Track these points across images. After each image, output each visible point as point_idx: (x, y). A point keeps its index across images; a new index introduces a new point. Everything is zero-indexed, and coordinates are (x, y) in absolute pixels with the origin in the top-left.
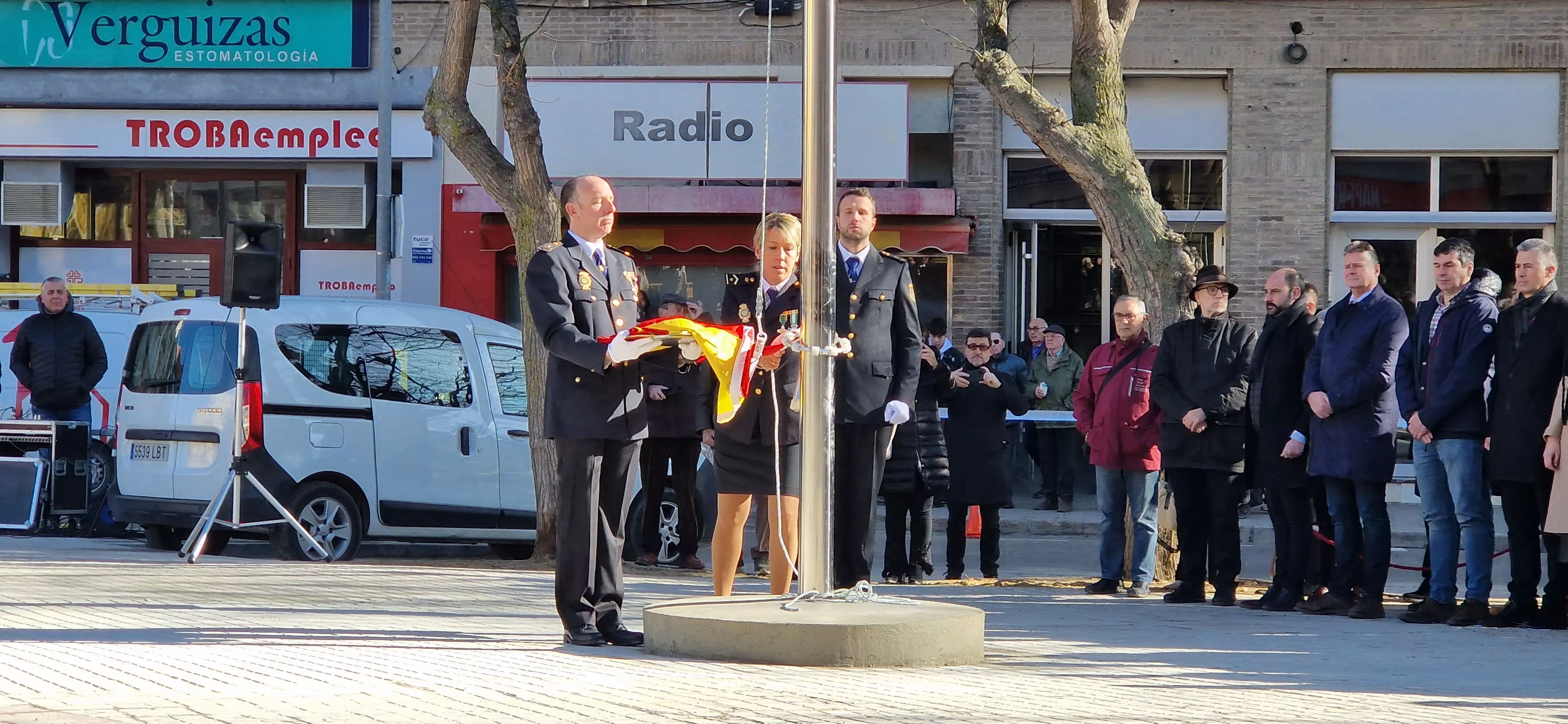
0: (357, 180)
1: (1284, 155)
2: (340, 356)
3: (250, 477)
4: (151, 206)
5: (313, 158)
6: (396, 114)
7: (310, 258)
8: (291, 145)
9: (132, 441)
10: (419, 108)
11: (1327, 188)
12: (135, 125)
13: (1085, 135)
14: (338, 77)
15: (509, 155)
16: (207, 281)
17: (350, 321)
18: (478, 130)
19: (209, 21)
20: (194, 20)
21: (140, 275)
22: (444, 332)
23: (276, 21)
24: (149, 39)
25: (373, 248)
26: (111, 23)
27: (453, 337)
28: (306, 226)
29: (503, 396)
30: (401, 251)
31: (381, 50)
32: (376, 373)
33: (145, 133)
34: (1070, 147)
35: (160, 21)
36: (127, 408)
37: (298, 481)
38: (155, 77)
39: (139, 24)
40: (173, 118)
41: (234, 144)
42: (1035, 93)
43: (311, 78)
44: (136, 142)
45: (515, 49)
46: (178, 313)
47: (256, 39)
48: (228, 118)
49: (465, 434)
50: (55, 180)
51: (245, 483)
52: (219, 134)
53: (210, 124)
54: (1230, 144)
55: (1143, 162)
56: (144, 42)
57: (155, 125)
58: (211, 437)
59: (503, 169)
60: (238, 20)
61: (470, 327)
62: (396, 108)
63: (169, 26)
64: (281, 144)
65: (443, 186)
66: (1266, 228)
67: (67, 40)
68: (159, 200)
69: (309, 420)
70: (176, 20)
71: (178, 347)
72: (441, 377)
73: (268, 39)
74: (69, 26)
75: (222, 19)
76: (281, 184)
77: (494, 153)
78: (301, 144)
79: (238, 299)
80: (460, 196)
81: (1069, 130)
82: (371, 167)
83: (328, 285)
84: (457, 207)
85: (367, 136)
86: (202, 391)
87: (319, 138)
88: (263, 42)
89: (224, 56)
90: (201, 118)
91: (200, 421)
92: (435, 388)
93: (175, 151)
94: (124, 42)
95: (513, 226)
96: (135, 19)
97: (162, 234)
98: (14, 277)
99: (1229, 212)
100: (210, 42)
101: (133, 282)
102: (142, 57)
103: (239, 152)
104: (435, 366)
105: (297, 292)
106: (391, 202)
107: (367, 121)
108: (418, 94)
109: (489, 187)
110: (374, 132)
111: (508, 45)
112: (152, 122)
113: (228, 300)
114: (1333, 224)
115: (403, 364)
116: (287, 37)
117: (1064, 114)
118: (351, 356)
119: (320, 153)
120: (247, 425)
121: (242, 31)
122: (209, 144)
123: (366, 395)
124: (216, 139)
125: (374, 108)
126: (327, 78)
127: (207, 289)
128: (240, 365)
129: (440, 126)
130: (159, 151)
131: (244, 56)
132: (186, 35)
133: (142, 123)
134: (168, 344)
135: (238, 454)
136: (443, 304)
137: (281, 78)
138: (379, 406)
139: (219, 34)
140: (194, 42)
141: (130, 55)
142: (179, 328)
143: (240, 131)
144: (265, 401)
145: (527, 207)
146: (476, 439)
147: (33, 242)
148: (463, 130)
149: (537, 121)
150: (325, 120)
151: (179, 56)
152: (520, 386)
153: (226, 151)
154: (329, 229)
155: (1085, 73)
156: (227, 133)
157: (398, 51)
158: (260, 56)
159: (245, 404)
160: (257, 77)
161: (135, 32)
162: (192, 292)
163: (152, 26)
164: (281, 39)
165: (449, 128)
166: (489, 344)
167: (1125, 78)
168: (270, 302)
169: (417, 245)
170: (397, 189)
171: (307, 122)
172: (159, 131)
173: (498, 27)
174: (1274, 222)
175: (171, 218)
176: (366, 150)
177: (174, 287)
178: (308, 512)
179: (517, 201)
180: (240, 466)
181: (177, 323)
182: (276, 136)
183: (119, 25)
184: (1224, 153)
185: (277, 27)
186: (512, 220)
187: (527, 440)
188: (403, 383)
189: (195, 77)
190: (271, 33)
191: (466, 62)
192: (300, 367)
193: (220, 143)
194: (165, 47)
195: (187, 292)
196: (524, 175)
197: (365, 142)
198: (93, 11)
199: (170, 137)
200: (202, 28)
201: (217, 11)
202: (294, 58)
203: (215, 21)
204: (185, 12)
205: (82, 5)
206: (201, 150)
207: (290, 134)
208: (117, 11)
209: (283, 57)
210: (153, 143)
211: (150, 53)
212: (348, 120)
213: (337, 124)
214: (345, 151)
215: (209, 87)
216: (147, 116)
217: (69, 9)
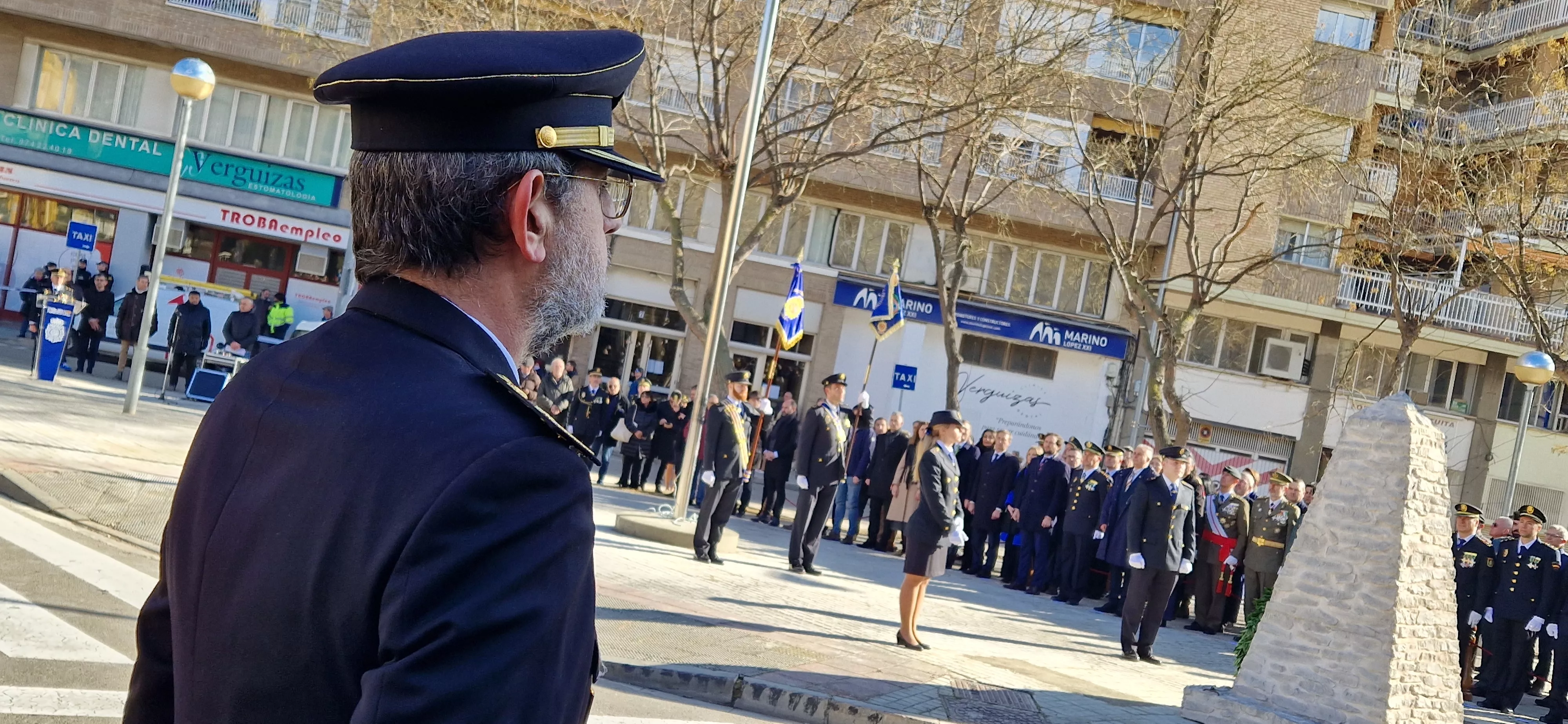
0: (325, 255)
5: (305, 242)
8: (296, 234)
11: (728, 331)
12: (225, 212)
14: (323, 209)
19: (268, 174)
20: (261, 172)
21: (212, 278)
24: (238, 176)
26: (221, 165)
28: (296, 269)
33: (229, 216)
35: (245, 170)
38: (238, 193)
39: (235, 168)
40: (243, 212)
41: (270, 229)
43: (311, 207)
44: (224, 218)
47: (288, 185)
48: (269, 217)
50: (180, 228)
52: (264, 223)
53: (260, 218)
56: (235, 176)
57: (234, 214)
60: (280, 176)
63: (248, 172)
64: (291, 233)
70: (252, 171)
73: (295, 187)
74: (201, 163)
75: (274, 174)
83: (300, 296)
85: (333, 237)
87: (310, 233)
88: (291, 187)
89: (272, 190)
90: (257, 215)
93: (240, 226)
94: (226, 174)
96: (233, 166)
100: (266, 183)
102: (233, 182)
103: (272, 233)
107: (334, 231)
110: (337, 236)
112: (233, 212)
116: (303, 187)
119: (309, 240)
121: (282, 181)
122: (259, 226)
124: (262, 225)
126: (317, 209)
130: (234, 226)
131: (281, 191)
132: (256, 176)
133: (228, 212)
137: (297, 204)
139: (271, 179)
140: (259, 180)
141: (228, 181)
143: (274, 224)
150: (314, 227)
151: (250, 185)
153: (265, 231)
154: (306, 273)
156: (267, 223)
158: (289, 193)
160: (286, 202)
161: (232, 171)
163: (241, 170)
164: (299, 187)
171: (306, 226)
172: (236, 217)
176: (332, 243)
182: (290, 229)
183: (224, 167)
185: (298, 181)
189: (255, 196)
190: (295, 184)
193: (263, 227)
194: (245, 181)
197: (332, 240)
198: (213, 159)
199: (241, 220)
200: (264, 176)
201: (272, 170)
202: (304, 197)
203: (271, 174)
204: (257, 167)
205: (209, 155)
206: (254, 229)
207: (297, 229)
208: (225, 161)
209: (299, 195)
210: (232, 220)
211: (237, 182)
212: (325, 228)
213: (319, 230)
214: (321, 241)
215: (262, 202)
216: (232, 209)
217: (202, 155)
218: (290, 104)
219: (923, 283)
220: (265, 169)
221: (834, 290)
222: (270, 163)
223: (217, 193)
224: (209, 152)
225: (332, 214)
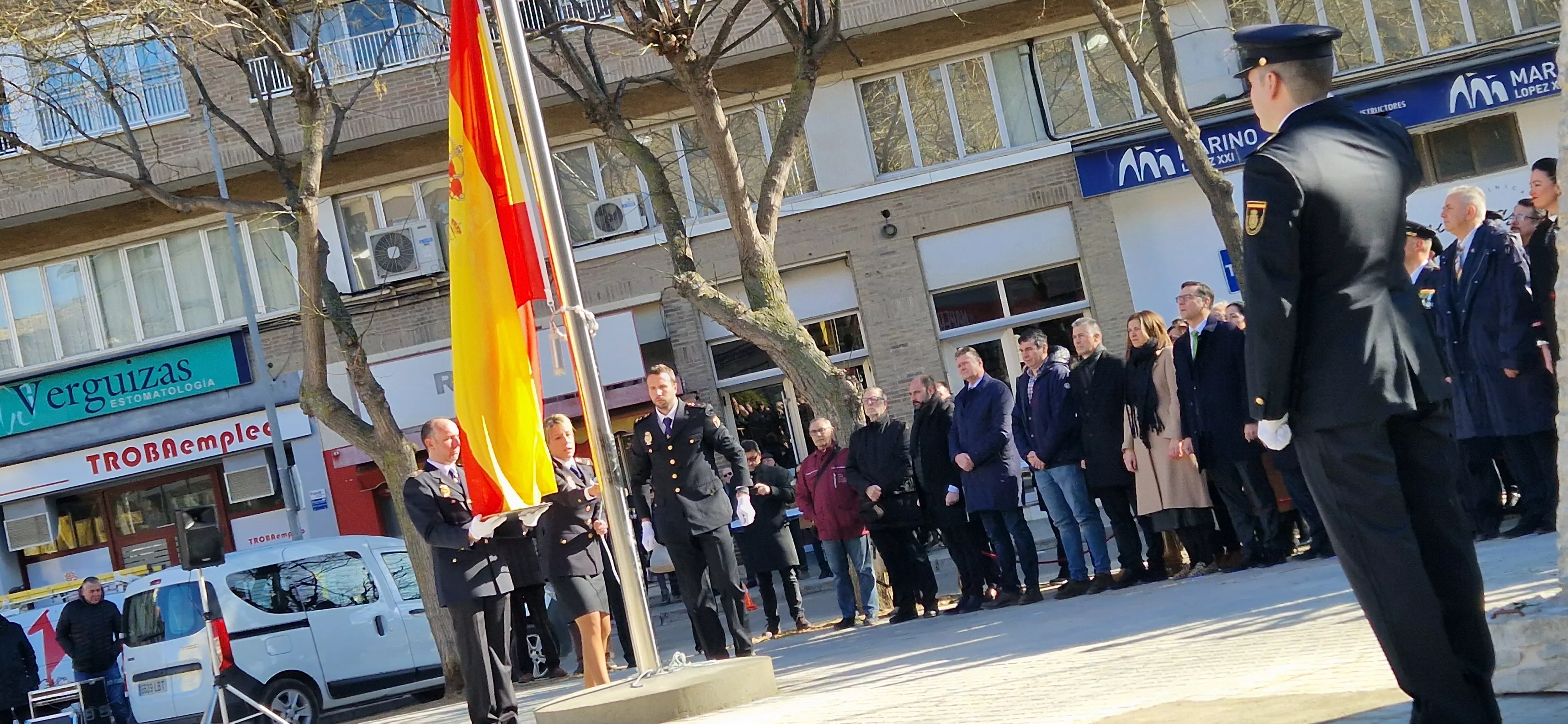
0: (261, 462)
1: (898, 302)
2: (276, 587)
3: (230, 687)
4: (115, 514)
5: (226, 454)
6: (279, 410)
7: (238, 524)
8: (208, 447)
9: (138, 683)
10: (295, 401)
11: (932, 317)
12: (93, 459)
13: (762, 316)
14: (231, 392)
15: (366, 418)
16: (167, 558)
17: (278, 561)
18: (343, 406)
19: (131, 374)
20: (120, 376)
21: (118, 564)
22: (347, 553)
23: (179, 364)
24: (90, 397)
25: (283, 507)
26: (60, 391)
27: (355, 555)
28: (231, 502)
29: (399, 588)
30: (303, 504)
31: (258, 367)
32: (304, 593)
33: (100, 462)
34: (754, 327)
35: (95, 382)
36: (130, 660)
37: (264, 683)
38: (101, 422)
39: (81, 386)
40: (118, 448)
41: (167, 456)
42: (721, 296)
43: (212, 398)
44: (95, 471)
45: (355, 344)
46: (153, 583)
47: (167, 379)
48: (158, 440)
49: (378, 620)
50: (42, 510)
51: (227, 693)
52: (154, 452)
53: (147, 446)
54: (860, 303)
55: (805, 327)
56: (87, 399)
57: (107, 456)
58: (195, 666)
59: (365, 430)
60: (151, 369)
61: (366, 545)
62: (278, 405)
63: (103, 384)
64: (200, 449)
65: (324, 452)
66: (898, 354)
67: (31, 410)
68: (119, 509)
69: (263, 637)
70: (107, 378)
71: (158, 608)
72: (352, 585)
73: (176, 378)
74: (31, 400)
75: (140, 371)
76: (206, 477)
77: (355, 419)
78: (215, 445)
79: (195, 563)
80: (337, 457)
81: (750, 316)
82: (269, 451)
83: (256, 539)
84: (337, 465)
85: (261, 429)
86: (182, 635)
87: (227, 438)
88: (173, 381)
89: (147, 396)
90: (139, 444)
91: (184, 657)
92: (349, 594)
93: (125, 470)
94: (73, 402)
95: (381, 468)
96: (77, 385)
97: (126, 532)
98: (27, 587)
99: (869, 348)
100: (134, 389)
101: (114, 570)
102: (87, 410)
103: (172, 461)
104: (346, 579)
105: (234, 550)
106: (289, 472)
107: (259, 419)
108: (292, 392)
109: (358, 444)
110: (266, 426)
111: (350, 343)
112: (105, 455)
113: (188, 566)
114: (941, 340)
115: (322, 582)
116: (189, 373)
117: (744, 306)
118: (284, 585)
119: (230, 448)
120: (219, 651)
121: (156, 376)
122: (149, 460)
123: (301, 610)
124: (153, 456)
125: (263, 409)
126: (223, 395)
127: (168, 563)
128: (206, 609)
129: (313, 409)
130: (114, 474)
131: (161, 393)
132: (116, 387)
133: (97, 456)
134: (149, 607)
135: (217, 673)
136: (341, 534)
137: (191, 402)
138: (312, 615)
139: (139, 382)
140: (123, 391)
141: (78, 411)
142: (155, 595)
143: (169, 446)
144: (229, 631)
145: (388, 452)
146: (387, 623)
147: (35, 559)
148: (331, 409)
149: (382, 391)
150: (229, 425)
151: (114, 404)
152: (411, 578)
153: (162, 462)
154: (246, 502)
155: (752, 274)
156: (160, 449)
157: (270, 365)
158: (173, 391)
159: (215, 636)
160: (173, 406)
161: (78, 393)
162: (159, 567)
163: (91, 387)
164: (185, 375)
165: (320, 409)
166: (383, 554)
167: (780, 272)
168: (218, 560)
169: (314, 497)
170: (291, 461)
171: (216, 429)
172: (111, 459)
173: (339, 332)
174: (902, 348)
175: (131, 520)
176: (263, 439)
177: (145, 567)
178: (276, 701)
179: (381, 450)
180: (220, 681)
181: (153, 591)
182: (196, 444)
183: (66, 391)
184: (857, 309)
185: (180, 367)
186: (380, 464)
187: (424, 615)
188: (325, 596)
189: (129, 416)
190: (177, 373)
191: (323, 362)
192: (249, 601)
193: (156, 458)
194: (102, 399)
195: (155, 568)
196: (381, 431)
197: (261, 434)
198: (46, 385)
199: (120, 462)
200: (127, 380)
201: (136, 365)
202: (198, 386)
203: (135, 374)
204: (111, 371)
205: (37, 383)
206: (144, 466)
207: (206, 440)
208: (63, 382)
209: (189, 387)
210: (109, 469)
211: (93, 406)
212: (246, 421)
213: (238, 426)
214: (248, 443)
215: (140, 421)
216: (101, 451)
217: (28, 388)
218: (122, 253)
219: (1222, 99)
220: (123, 368)
221: (1075, 175)
222: (127, 357)
223: (73, 435)
224: (36, 378)
225: (249, 396)
